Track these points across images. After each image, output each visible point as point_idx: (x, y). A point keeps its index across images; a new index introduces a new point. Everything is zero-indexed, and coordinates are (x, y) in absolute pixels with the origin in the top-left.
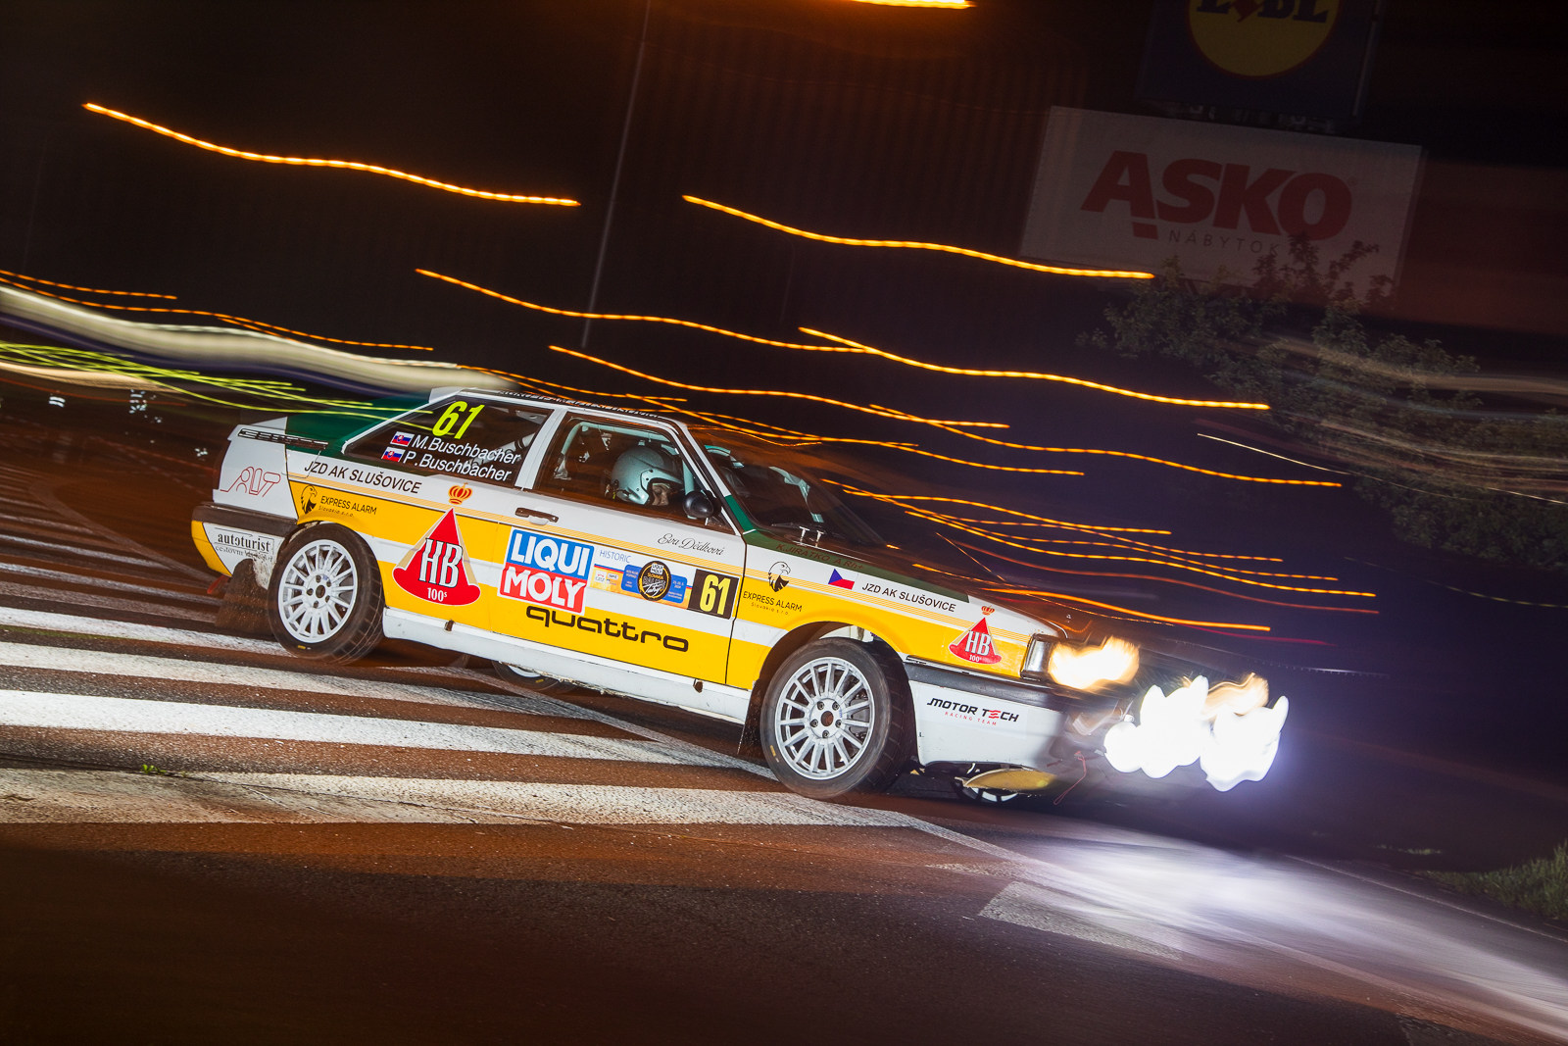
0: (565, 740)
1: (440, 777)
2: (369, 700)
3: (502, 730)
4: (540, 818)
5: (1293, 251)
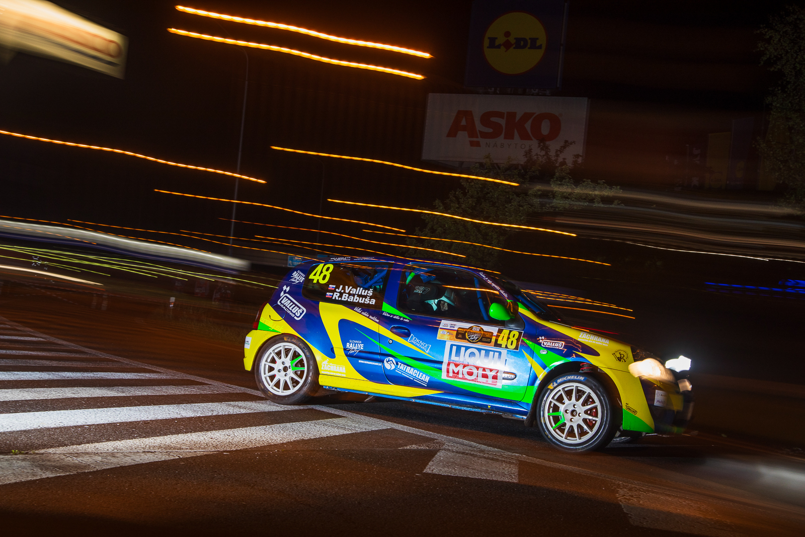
0: (229, 405)
1: (166, 434)
3: (199, 404)
4: (213, 450)
5: (539, 146)
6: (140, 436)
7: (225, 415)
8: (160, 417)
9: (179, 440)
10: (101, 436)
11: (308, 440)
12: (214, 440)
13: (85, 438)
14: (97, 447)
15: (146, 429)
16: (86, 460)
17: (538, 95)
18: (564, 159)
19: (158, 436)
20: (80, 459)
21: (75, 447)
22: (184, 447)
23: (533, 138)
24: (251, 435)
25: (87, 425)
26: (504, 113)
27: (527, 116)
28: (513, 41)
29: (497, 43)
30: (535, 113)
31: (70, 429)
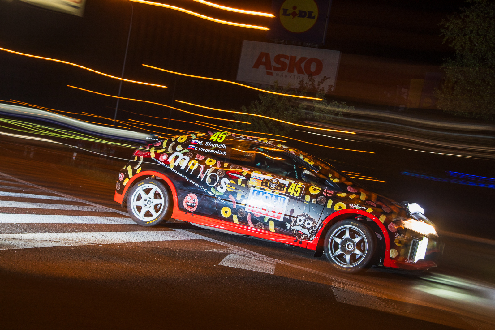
0: (105, 219)
1: (64, 232)
2: (47, 210)
3: (86, 217)
4: (93, 243)
5: (308, 79)
6: (48, 232)
7: (102, 224)
8: (62, 222)
9: (72, 236)
10: (24, 230)
11: (151, 242)
12: (94, 237)
13: (14, 230)
14: (21, 236)
15: (52, 228)
16: (14, 243)
17: (310, 47)
18: (323, 87)
19: (59, 232)
20: (10, 242)
21: (7, 234)
22: (75, 240)
23: (305, 73)
24: (116, 236)
25: (16, 223)
26: (289, 56)
27: (302, 59)
28: (298, 12)
29: (288, 12)
30: (307, 58)
31: (5, 225)
